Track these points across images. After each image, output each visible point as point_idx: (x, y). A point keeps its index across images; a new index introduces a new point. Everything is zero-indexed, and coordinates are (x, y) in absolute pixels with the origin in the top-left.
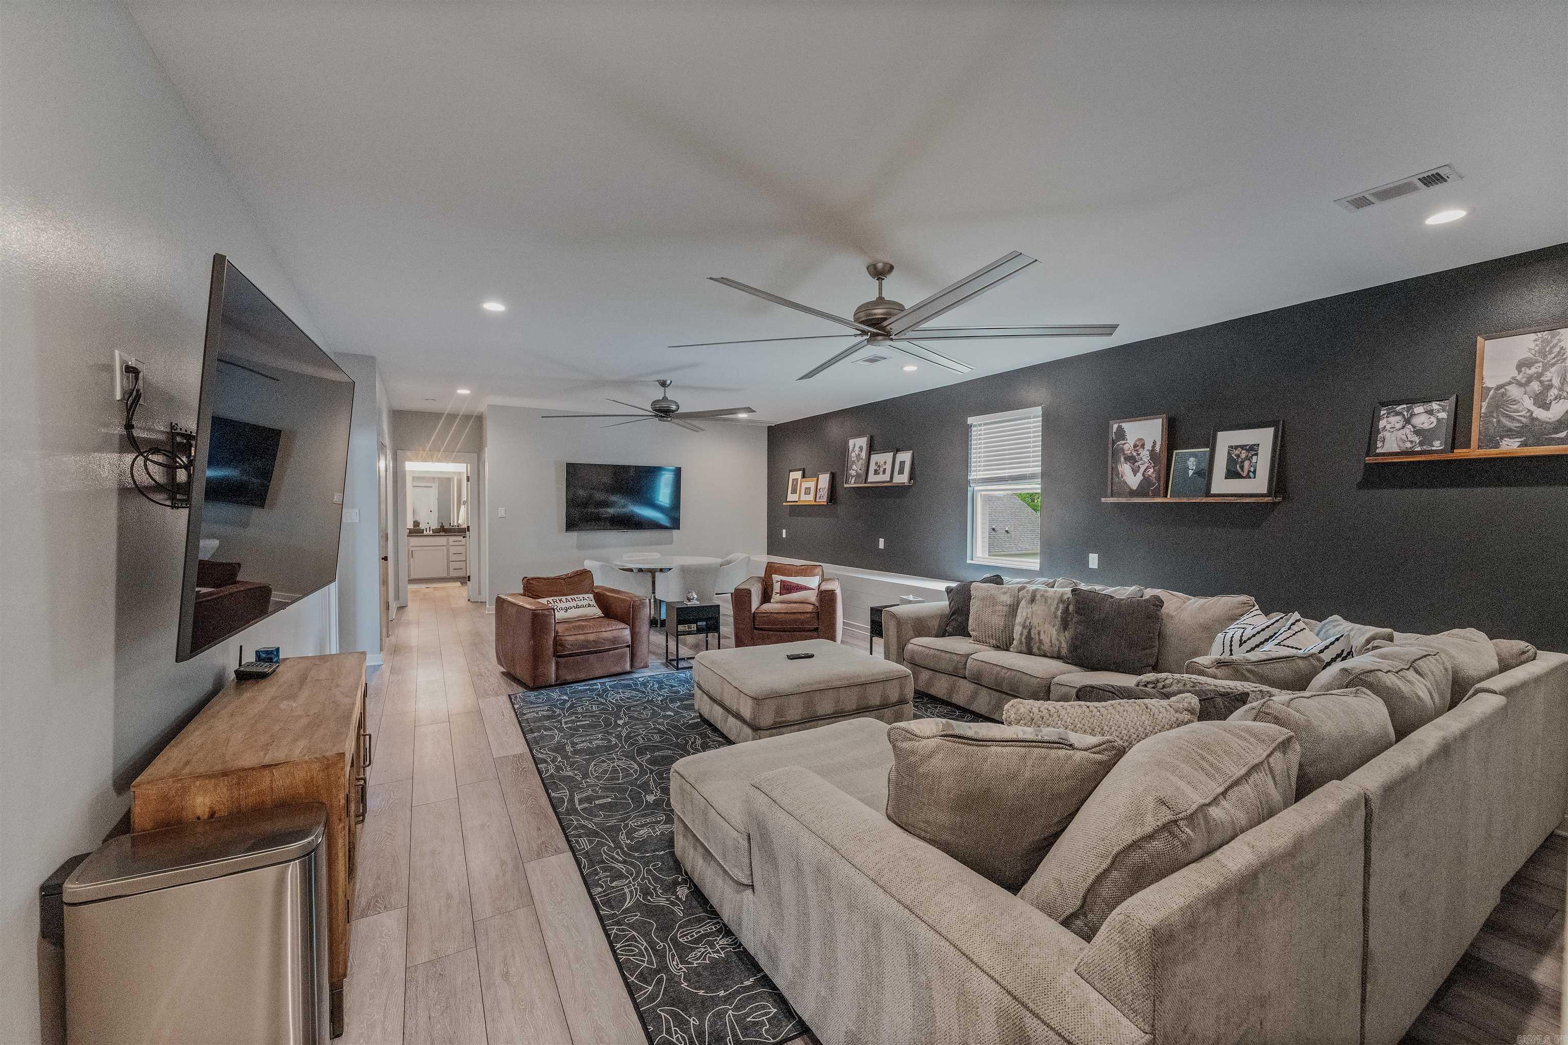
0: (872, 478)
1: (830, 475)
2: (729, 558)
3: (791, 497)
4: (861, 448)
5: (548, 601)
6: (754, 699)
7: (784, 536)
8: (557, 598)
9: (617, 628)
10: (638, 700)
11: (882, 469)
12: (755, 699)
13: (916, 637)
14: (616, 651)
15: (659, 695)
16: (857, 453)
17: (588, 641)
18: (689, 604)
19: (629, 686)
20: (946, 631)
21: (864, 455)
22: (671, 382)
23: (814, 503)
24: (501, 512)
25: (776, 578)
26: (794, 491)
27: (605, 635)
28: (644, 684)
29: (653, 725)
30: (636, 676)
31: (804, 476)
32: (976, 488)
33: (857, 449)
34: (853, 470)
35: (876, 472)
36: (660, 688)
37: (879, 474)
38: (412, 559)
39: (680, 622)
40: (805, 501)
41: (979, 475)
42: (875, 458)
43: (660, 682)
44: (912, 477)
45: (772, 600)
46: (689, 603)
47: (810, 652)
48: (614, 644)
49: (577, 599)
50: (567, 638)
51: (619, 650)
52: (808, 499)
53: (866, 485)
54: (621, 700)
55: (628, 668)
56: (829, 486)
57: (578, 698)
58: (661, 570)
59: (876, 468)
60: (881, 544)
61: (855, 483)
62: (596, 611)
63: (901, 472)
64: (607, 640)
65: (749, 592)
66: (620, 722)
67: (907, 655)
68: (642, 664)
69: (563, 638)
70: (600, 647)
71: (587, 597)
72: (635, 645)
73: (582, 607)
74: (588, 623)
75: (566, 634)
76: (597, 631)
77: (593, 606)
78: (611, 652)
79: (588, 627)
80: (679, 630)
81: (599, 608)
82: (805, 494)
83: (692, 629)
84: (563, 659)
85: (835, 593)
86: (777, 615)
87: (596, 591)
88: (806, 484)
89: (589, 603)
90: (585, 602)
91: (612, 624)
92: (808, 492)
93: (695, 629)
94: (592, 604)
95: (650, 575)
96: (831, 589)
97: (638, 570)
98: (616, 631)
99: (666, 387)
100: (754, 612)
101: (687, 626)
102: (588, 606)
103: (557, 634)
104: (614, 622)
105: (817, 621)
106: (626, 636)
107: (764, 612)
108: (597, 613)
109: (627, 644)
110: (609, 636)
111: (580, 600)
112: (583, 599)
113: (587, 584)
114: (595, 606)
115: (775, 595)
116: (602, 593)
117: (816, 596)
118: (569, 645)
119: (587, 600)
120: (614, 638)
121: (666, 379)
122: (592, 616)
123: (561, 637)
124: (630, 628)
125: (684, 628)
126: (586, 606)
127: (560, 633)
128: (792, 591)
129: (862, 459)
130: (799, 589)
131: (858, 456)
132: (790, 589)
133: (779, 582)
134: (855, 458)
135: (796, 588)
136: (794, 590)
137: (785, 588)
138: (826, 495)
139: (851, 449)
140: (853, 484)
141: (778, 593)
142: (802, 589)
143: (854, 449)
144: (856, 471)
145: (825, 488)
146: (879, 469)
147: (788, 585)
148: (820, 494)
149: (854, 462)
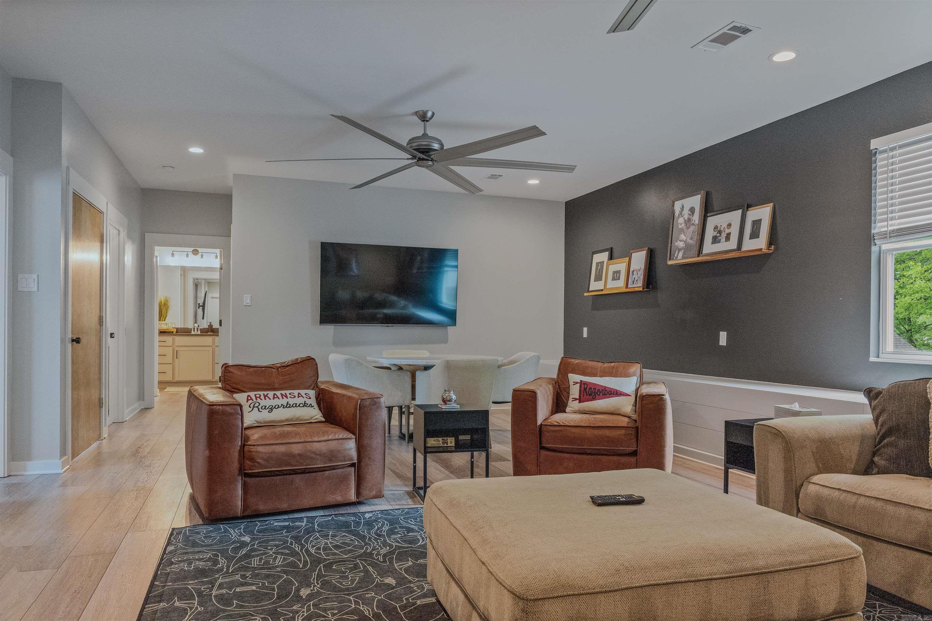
0: (709, 248)
1: (647, 254)
2: (513, 358)
3: (595, 286)
4: (692, 210)
5: (249, 396)
6: (517, 596)
7: (585, 335)
8: (261, 393)
9: (337, 437)
10: (350, 551)
11: (724, 235)
12: (519, 597)
13: (821, 473)
14: (335, 471)
15: (385, 544)
16: (686, 217)
17: (291, 455)
18: (446, 407)
19: (346, 525)
20: (872, 462)
21: (696, 218)
22: (433, 114)
23: (625, 290)
24: (247, 299)
25: (573, 378)
26: (598, 278)
28: (369, 524)
29: (356, 603)
30: (363, 509)
31: (611, 258)
32: (884, 247)
33: (686, 212)
34: (681, 241)
35: (715, 240)
36: (391, 532)
37: (719, 242)
38: (176, 360)
39: (429, 433)
40: (612, 289)
41: (891, 225)
42: (712, 221)
43: (393, 522)
44: (772, 240)
45: (568, 409)
46: (444, 407)
47: (637, 493)
48: (330, 460)
49: (289, 396)
50: (260, 449)
51: (337, 471)
52: (619, 285)
53: (700, 259)
54: (325, 549)
55: (352, 496)
56: (646, 266)
57: (262, 542)
58: (427, 368)
59: (715, 233)
60: (723, 338)
61: (683, 258)
62: (315, 414)
63: (755, 235)
64: (320, 455)
65: (533, 395)
66: (304, 592)
67: (804, 504)
68: (374, 493)
69: (253, 449)
70: (310, 465)
71: (306, 394)
72: (363, 464)
73: (296, 406)
74: (296, 429)
75: (258, 445)
76: (307, 440)
77: (311, 406)
78: (327, 472)
79: (297, 434)
80: (429, 445)
81: (320, 409)
82: (614, 279)
83: (447, 445)
84: (254, 479)
85: (662, 398)
86: (574, 430)
87: (322, 387)
88: (614, 267)
89: (305, 401)
90: (300, 400)
91: (332, 432)
92: (617, 276)
93: (453, 444)
94: (311, 404)
95: (409, 374)
96: (656, 394)
97: (398, 367)
98: (336, 441)
99: (427, 121)
100: (541, 425)
101: (440, 439)
102: (303, 406)
103: (246, 444)
104: (336, 429)
105: (635, 440)
106: (350, 449)
107: (553, 425)
108: (315, 416)
109: (350, 461)
110: (324, 448)
111: (295, 397)
112: (299, 397)
113: (310, 377)
114: (314, 406)
115: (572, 401)
116: (329, 389)
117: (632, 404)
118: (262, 459)
119: (304, 398)
120: (332, 451)
121: (427, 111)
122: (305, 420)
123: (252, 447)
124: (356, 438)
125: (436, 443)
126: (301, 405)
127: (249, 443)
128: (595, 397)
129: (693, 224)
130: (607, 394)
131: (688, 222)
132: (593, 394)
133: (577, 383)
134: (683, 225)
135: (603, 393)
136: (599, 395)
137: (586, 392)
138: (642, 277)
139: (677, 213)
140: (680, 260)
141: (576, 399)
142: (611, 394)
143: (681, 214)
144: (685, 242)
145: (641, 269)
146: (719, 235)
147: (590, 388)
148: (633, 277)
149: (682, 230)
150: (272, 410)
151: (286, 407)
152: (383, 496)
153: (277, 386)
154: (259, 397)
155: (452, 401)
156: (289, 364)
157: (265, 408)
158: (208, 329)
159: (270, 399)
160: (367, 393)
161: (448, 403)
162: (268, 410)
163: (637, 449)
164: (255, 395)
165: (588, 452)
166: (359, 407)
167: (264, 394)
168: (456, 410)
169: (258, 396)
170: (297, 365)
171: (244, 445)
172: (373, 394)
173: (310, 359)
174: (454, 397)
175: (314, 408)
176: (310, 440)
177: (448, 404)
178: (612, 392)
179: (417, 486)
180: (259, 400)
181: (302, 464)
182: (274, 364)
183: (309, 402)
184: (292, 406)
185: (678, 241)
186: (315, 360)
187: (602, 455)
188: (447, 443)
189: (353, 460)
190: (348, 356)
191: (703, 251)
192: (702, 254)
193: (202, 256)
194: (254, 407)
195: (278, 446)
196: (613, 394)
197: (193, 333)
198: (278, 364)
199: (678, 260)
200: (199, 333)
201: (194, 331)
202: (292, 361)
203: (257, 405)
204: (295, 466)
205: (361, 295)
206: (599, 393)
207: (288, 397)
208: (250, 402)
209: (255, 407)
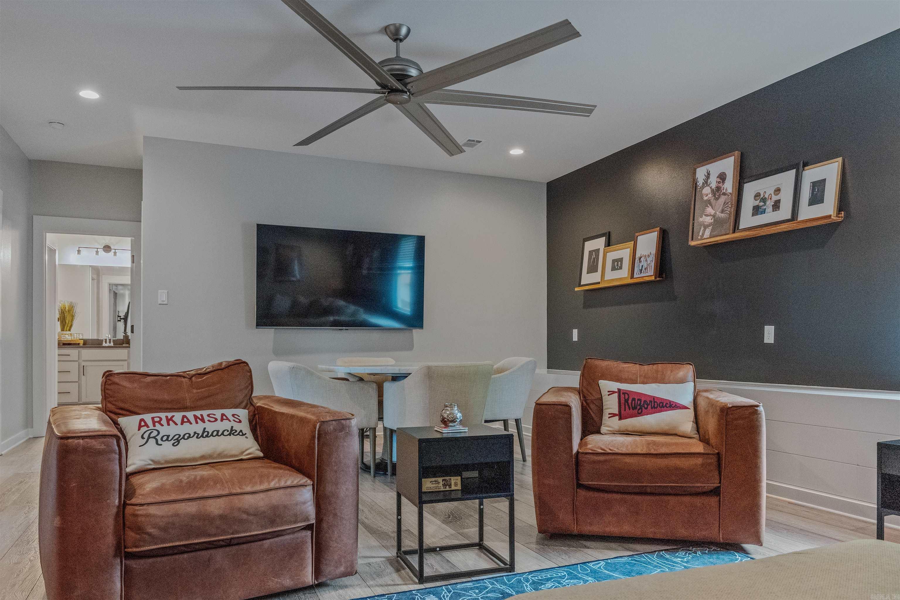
0: (748, 221)
3: (588, 278)
4: (722, 177)
5: (142, 420)
7: (575, 338)
8: (163, 415)
9: (282, 484)
11: (770, 204)
16: (714, 185)
18: (447, 432)
21: (729, 186)
22: (409, 30)
23: (629, 281)
24: (162, 296)
25: (607, 385)
26: (592, 269)
27: (249, 501)
31: (608, 244)
33: (714, 180)
34: (707, 215)
35: (758, 210)
37: (764, 212)
39: (425, 471)
40: (613, 280)
42: (752, 187)
44: (843, 204)
45: (603, 429)
46: (445, 431)
48: (273, 522)
49: (206, 418)
50: (153, 510)
51: (287, 537)
53: (737, 235)
55: (308, 576)
56: (657, 249)
58: (395, 378)
59: (757, 203)
60: (769, 334)
61: (711, 236)
63: (817, 199)
64: (256, 514)
68: (342, 569)
69: (141, 510)
70: (238, 532)
71: (233, 415)
72: (324, 525)
73: (217, 435)
74: (217, 472)
75: (148, 504)
76: (234, 491)
77: (241, 434)
78: (268, 541)
79: (217, 481)
80: (424, 489)
81: (256, 439)
82: (613, 269)
83: (451, 488)
84: (142, 561)
85: (757, 410)
86: (628, 460)
87: (258, 405)
88: (612, 255)
89: (232, 427)
90: (226, 425)
91: (275, 477)
92: (618, 265)
93: (459, 487)
94: (241, 431)
95: (375, 386)
96: (746, 405)
97: (357, 379)
98: (281, 492)
99: (401, 40)
100: (578, 452)
101: (440, 480)
102: (230, 435)
103: (128, 502)
104: (281, 471)
105: (717, 473)
106: (304, 503)
107: (597, 453)
108: (246, 450)
109: (305, 521)
110: (261, 504)
111: (216, 420)
112: (222, 420)
113: (241, 390)
114: (246, 434)
115: (609, 418)
116: (269, 407)
117: (692, 420)
118: (155, 526)
119: (230, 421)
120: (275, 508)
121: (401, 25)
122: (232, 456)
123: (137, 508)
124: (313, 485)
125: (434, 485)
126: (226, 433)
127: (134, 501)
128: (642, 411)
129: (724, 194)
130: (657, 408)
131: (717, 192)
132: (638, 407)
133: (614, 392)
134: (710, 195)
135: (651, 405)
136: (646, 408)
137: (628, 405)
138: (653, 264)
139: (700, 182)
140: (708, 238)
141: (614, 415)
142: (663, 407)
143: (706, 182)
144: (714, 216)
145: (651, 254)
146: (764, 204)
147: (634, 399)
148: (641, 265)
149: (709, 202)
150: (178, 441)
151: (202, 436)
152: (356, 573)
153: (188, 404)
154: (159, 422)
155: (456, 421)
156: (208, 370)
157: (167, 440)
158: (123, 340)
159: (176, 424)
160: (329, 412)
161: (451, 424)
162: (173, 442)
163: (719, 485)
164: (153, 418)
165: (649, 490)
166: (318, 434)
167: (167, 417)
168: (463, 435)
169: (157, 419)
170: (220, 372)
171: (125, 505)
172: (340, 413)
173: (240, 364)
174: (459, 415)
175: (247, 438)
176: (239, 491)
177: (451, 426)
178: (664, 404)
179: (403, 549)
180: (158, 426)
181: (224, 532)
182: (185, 372)
183: (237, 427)
184: (212, 435)
185: (704, 216)
186: (247, 364)
187: (670, 494)
188: (450, 486)
189: (308, 520)
190: (294, 363)
191: (740, 225)
192: (738, 229)
193: (115, 253)
194: (149, 437)
195: (184, 504)
196: (666, 406)
197: (104, 344)
198: (191, 371)
199: (705, 239)
200: (112, 344)
201: (106, 342)
202: (213, 367)
203: (155, 433)
204: (215, 535)
205: (303, 300)
206: (646, 406)
207: (206, 421)
208: (144, 429)
209: (152, 438)
